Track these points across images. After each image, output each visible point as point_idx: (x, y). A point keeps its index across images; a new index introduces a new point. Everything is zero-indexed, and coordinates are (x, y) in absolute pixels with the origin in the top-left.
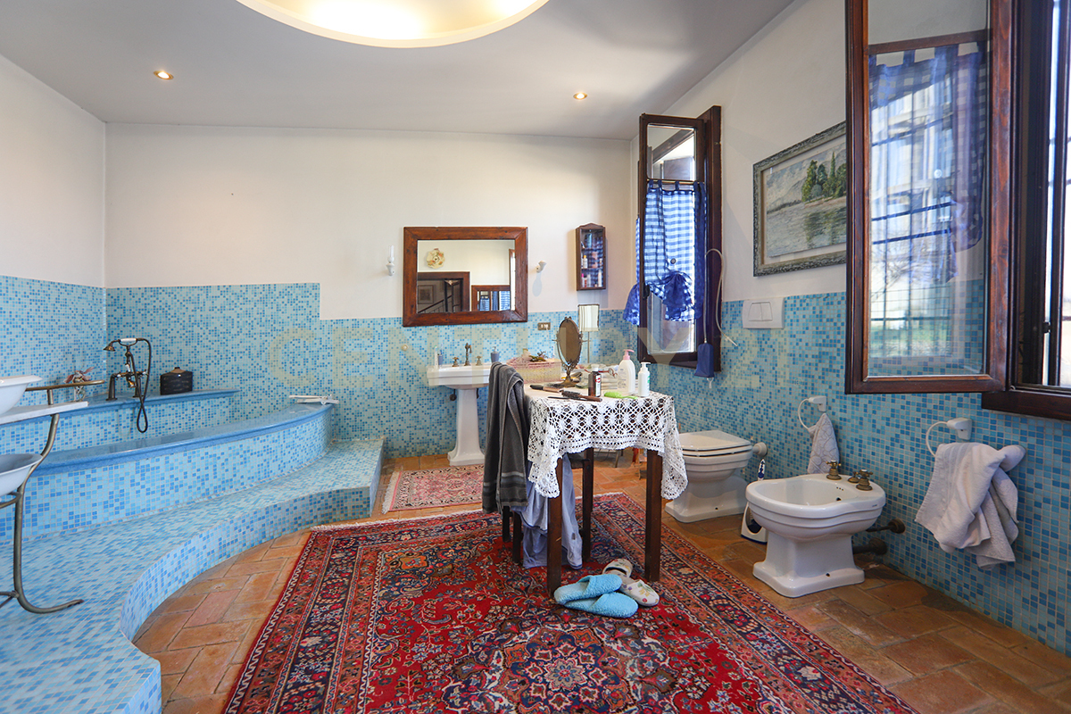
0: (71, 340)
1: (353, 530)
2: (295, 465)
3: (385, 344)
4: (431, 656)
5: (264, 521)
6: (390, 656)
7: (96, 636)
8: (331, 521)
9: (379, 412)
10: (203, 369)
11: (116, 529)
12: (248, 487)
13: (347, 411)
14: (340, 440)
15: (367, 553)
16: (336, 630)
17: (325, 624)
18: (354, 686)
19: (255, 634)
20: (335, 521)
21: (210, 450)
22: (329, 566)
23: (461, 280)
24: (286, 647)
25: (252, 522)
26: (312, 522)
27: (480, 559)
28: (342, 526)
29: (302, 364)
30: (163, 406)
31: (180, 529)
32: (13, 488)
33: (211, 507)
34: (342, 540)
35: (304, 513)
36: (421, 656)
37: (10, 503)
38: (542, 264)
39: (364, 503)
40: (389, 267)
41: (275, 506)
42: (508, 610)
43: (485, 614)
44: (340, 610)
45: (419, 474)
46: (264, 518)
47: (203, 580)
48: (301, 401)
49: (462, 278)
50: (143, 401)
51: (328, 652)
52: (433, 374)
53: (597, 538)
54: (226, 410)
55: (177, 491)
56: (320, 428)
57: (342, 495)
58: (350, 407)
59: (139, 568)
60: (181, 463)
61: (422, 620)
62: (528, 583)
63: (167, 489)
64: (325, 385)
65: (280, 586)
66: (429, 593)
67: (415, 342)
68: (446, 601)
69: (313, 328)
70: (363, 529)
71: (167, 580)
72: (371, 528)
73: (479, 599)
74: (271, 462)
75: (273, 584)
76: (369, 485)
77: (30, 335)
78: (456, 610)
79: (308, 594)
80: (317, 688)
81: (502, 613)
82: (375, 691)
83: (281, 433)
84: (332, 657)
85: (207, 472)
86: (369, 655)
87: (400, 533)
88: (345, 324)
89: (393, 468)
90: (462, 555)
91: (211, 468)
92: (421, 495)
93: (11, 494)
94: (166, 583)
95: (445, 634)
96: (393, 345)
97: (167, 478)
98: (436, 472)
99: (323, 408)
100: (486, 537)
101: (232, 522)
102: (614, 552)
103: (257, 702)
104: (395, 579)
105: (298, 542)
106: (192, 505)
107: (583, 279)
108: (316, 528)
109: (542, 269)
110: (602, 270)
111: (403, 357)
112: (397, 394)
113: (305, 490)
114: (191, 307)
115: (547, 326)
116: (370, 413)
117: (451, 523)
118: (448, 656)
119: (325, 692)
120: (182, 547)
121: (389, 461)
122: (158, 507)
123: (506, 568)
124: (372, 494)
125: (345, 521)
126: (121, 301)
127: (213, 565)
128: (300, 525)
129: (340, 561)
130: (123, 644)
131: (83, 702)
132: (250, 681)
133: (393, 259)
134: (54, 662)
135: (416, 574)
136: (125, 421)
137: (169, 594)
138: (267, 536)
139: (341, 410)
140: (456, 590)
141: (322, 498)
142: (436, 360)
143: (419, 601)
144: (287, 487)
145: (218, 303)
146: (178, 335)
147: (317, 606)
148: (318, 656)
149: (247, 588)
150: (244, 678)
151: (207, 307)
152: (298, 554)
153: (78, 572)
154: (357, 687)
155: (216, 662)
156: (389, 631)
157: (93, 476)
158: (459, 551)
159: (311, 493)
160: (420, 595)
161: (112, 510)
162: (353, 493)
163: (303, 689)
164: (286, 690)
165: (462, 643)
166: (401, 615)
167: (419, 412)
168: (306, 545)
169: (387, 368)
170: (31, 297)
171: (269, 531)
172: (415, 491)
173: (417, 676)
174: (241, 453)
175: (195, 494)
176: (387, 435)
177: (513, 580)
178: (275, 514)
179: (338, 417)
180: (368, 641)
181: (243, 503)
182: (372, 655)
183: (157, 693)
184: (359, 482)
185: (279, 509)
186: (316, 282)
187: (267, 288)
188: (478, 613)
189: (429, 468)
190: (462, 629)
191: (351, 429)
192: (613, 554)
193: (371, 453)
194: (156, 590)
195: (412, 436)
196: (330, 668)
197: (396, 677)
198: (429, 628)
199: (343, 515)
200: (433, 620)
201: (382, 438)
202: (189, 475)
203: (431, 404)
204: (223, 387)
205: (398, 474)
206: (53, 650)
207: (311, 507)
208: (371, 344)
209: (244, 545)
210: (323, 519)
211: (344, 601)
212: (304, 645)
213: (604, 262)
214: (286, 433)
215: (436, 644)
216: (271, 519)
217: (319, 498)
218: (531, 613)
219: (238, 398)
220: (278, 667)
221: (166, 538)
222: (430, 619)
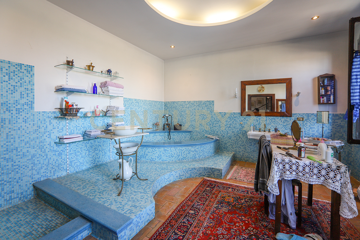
0: (157, 115)
1: (215, 182)
2: (204, 157)
3: (234, 121)
4: (222, 234)
5: (191, 172)
6: (210, 227)
7: (147, 189)
8: (210, 177)
9: (232, 144)
10: (184, 124)
11: (159, 164)
12: (190, 160)
13: (222, 142)
14: (220, 151)
15: (217, 191)
16: (199, 212)
17: (197, 208)
18: (197, 231)
19: (180, 203)
20: (211, 177)
21: (180, 148)
22: (204, 191)
23: (272, 97)
24: (185, 210)
25: (188, 171)
26: (204, 176)
27: (253, 207)
28: (213, 180)
29: (209, 125)
30: (174, 133)
31: (171, 168)
32: (136, 150)
33: (179, 164)
34: (211, 184)
35: (202, 172)
36: (219, 232)
37: (135, 154)
38: (299, 94)
39: (220, 174)
40: (235, 95)
41: (194, 168)
42: (255, 231)
43: (246, 229)
44: (202, 206)
45: (244, 168)
46: (191, 171)
47: (174, 183)
48: (208, 137)
49: (272, 96)
50: (170, 132)
51: (194, 217)
52: (249, 134)
53: (309, 219)
54: (189, 136)
55: (172, 157)
56: (212, 146)
57: (214, 170)
58: (223, 141)
59: (160, 175)
60: (173, 150)
61: (224, 220)
62: (268, 225)
63: (170, 156)
64: (216, 133)
65: (190, 192)
66: (230, 212)
67: (245, 121)
68: (235, 217)
69: (212, 115)
70: (218, 182)
71: (166, 181)
72: (221, 183)
73: (247, 222)
74: (196, 154)
75: (189, 191)
76: (222, 169)
77: (149, 113)
78: (237, 222)
79: (196, 198)
80: (188, 226)
81: (253, 231)
82: (202, 235)
83: (200, 146)
84: (195, 219)
85: (179, 154)
86: (205, 224)
87: (229, 188)
88: (222, 114)
89: (235, 164)
90: (247, 203)
91: (180, 153)
92: (241, 176)
93: (135, 152)
94: (165, 181)
95: (230, 229)
96: (237, 122)
97: (170, 153)
98: (250, 169)
99: (214, 140)
100: (258, 200)
101: (182, 170)
102: (316, 230)
103: (174, 222)
104: (222, 203)
105: (199, 181)
106: (176, 162)
107: (322, 99)
108: (205, 178)
109: (299, 95)
110: (333, 95)
111: (241, 126)
112: (239, 139)
113: (204, 165)
114: (181, 107)
115: (302, 119)
116: (229, 144)
117: (248, 190)
118: (227, 237)
119: (189, 228)
120: (170, 173)
121: (234, 161)
122: (168, 161)
123: (261, 215)
124: (223, 172)
125: (214, 178)
126: (167, 105)
127: (177, 180)
128: (201, 175)
129: (208, 191)
130: (150, 193)
131: (140, 203)
132: (174, 216)
133: (237, 93)
134: (139, 192)
135: (229, 204)
136: (167, 136)
137: (166, 184)
138: (187, 177)
139: (220, 141)
140: (240, 215)
141: (208, 169)
142: (252, 129)
143: (226, 213)
144: (199, 163)
145: (188, 106)
146: (178, 114)
147: (197, 202)
148: (192, 217)
149: (183, 190)
150: (173, 214)
151: (185, 107)
152: (198, 184)
153: (149, 172)
154: (198, 231)
155: (170, 207)
156: (213, 219)
157: (155, 149)
158: (246, 201)
159: (205, 167)
160: (227, 211)
161: (159, 159)
162: (217, 170)
163: (185, 224)
164: (181, 223)
165: (234, 235)
166: (219, 216)
167: (246, 146)
168: (201, 182)
169: (235, 129)
170: (149, 104)
171: (192, 175)
172: (240, 174)
173: (215, 238)
174: (188, 150)
175: (176, 159)
176: (235, 152)
177: (262, 220)
178: (194, 170)
179: (219, 144)
180: (206, 219)
181: (187, 165)
182: (206, 224)
183: (154, 208)
184: (220, 167)
185: (195, 169)
186: (213, 100)
187: (200, 102)
188: (244, 227)
189: (248, 167)
190: (236, 230)
191: (223, 148)
192: (315, 230)
193: (227, 157)
194: (163, 182)
195: (244, 154)
196: (193, 222)
197: (210, 235)
198: (225, 224)
199: (214, 176)
200: (228, 222)
201: (233, 153)
202: (175, 154)
203: (251, 144)
204: (189, 130)
205: (236, 167)
206: (140, 189)
207: (204, 171)
208: (230, 121)
209: (186, 177)
210: (208, 176)
211: (204, 204)
212: (190, 212)
213: (334, 91)
214: (201, 147)
215: (225, 230)
216: (193, 172)
217: (207, 169)
218: (264, 237)
219: (192, 134)
220: (181, 215)
221: (167, 170)
222: (227, 221)
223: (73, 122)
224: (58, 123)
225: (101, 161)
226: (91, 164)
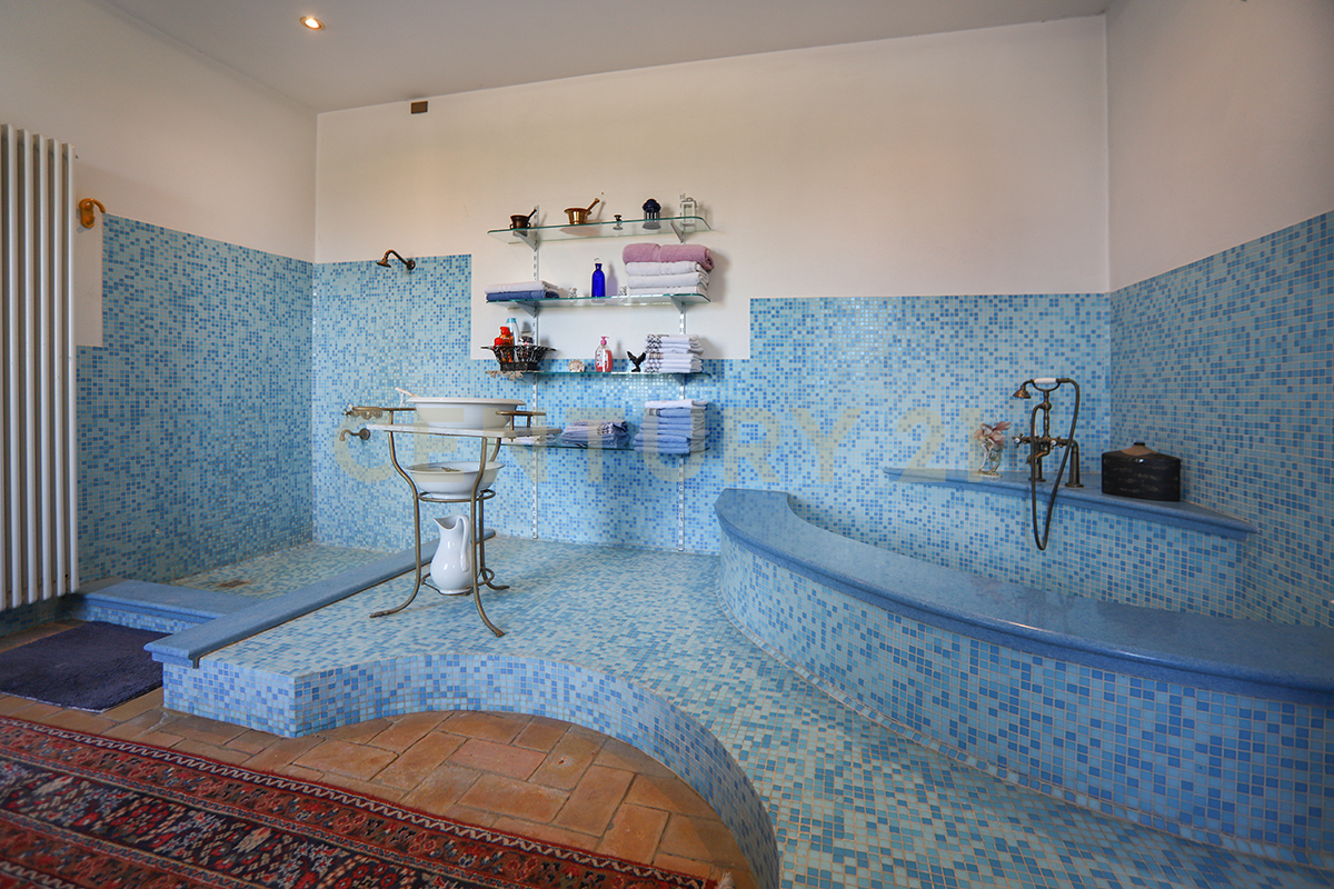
77: (941, 370)
145: (1226, 293)
151: (1208, 311)
170: (944, 319)
223: (550, 390)
224: (515, 390)
225: (638, 538)
226: (604, 535)
